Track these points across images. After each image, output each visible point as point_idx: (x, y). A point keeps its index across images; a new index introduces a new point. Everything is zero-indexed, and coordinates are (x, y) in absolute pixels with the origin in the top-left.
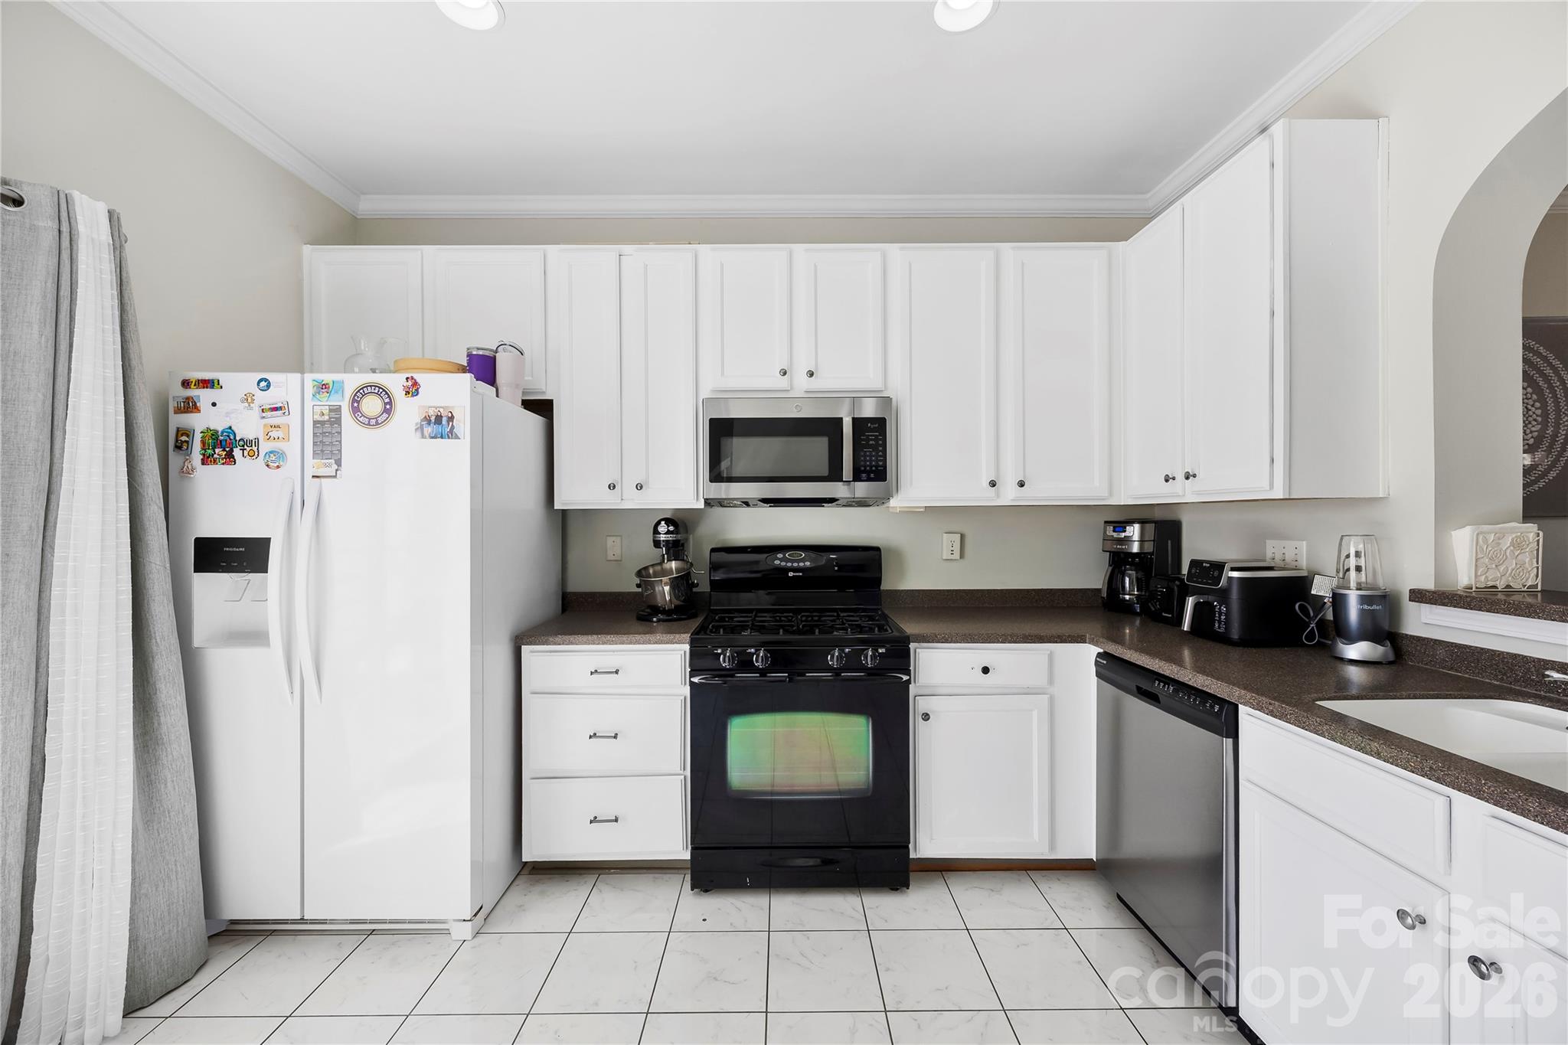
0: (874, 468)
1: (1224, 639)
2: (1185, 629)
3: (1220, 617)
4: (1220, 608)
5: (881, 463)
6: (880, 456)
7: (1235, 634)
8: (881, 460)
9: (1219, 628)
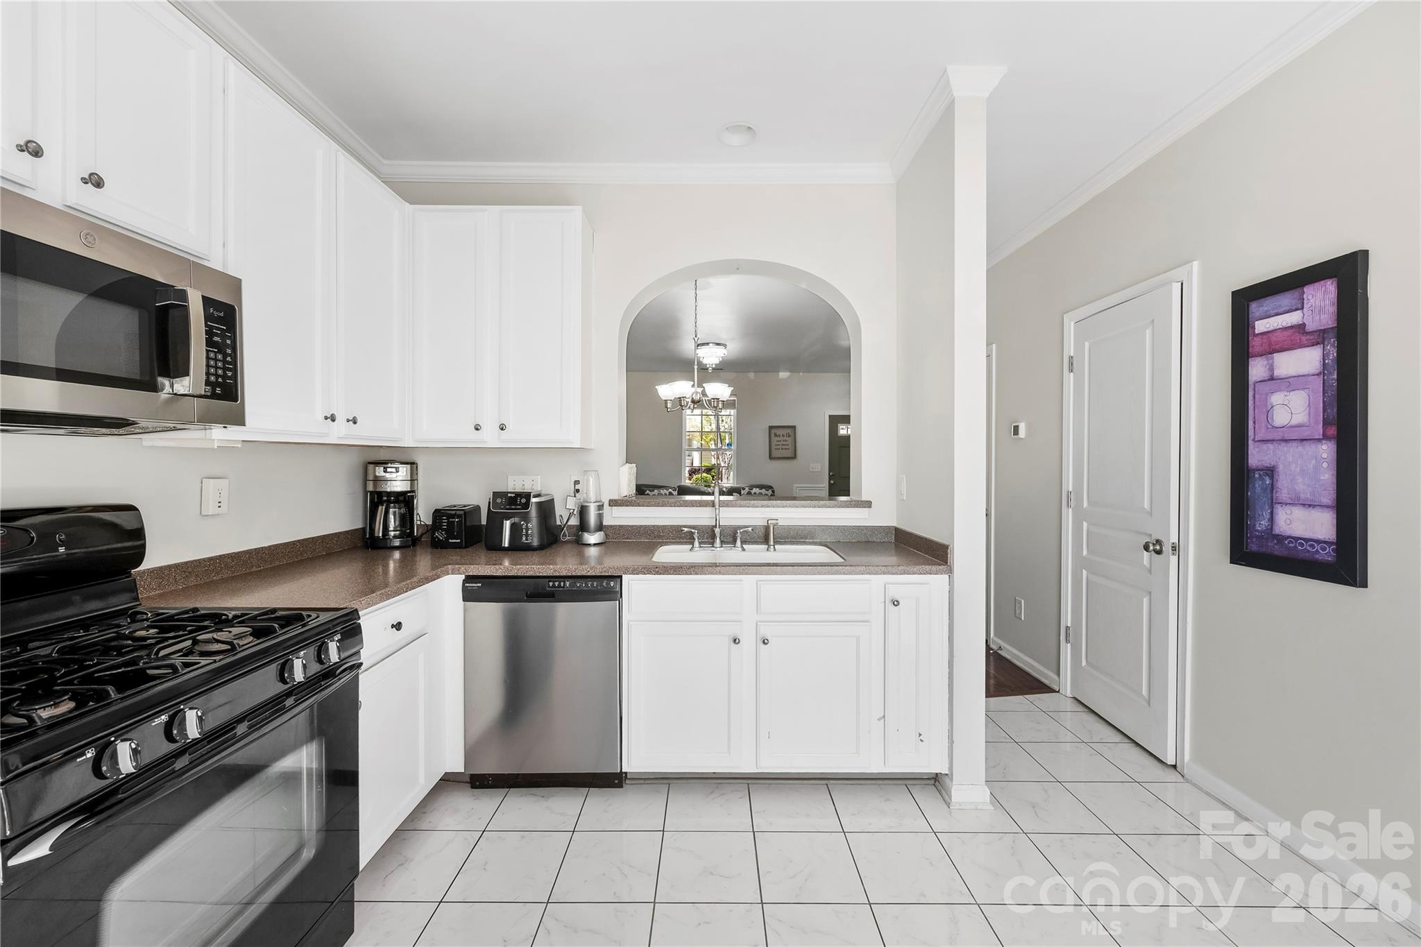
0: (220, 380)
1: (528, 548)
2: (507, 545)
3: (527, 532)
4: (527, 526)
5: (229, 374)
6: (229, 363)
7: (535, 543)
8: (230, 370)
9: (527, 539)
